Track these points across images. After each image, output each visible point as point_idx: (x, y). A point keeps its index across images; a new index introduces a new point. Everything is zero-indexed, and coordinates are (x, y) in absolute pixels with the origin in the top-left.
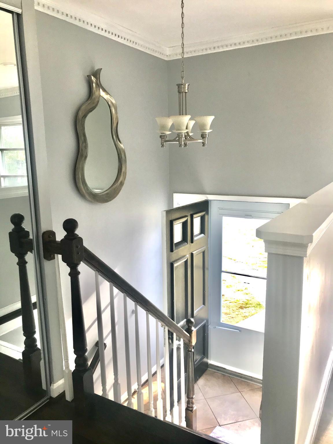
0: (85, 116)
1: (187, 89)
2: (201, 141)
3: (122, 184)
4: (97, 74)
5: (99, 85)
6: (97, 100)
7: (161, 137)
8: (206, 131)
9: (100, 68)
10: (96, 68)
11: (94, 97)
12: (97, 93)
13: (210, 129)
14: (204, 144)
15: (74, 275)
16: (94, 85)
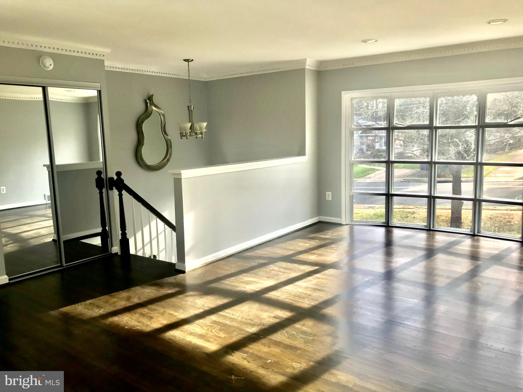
0: (143, 122)
1: (192, 108)
2: (201, 136)
3: (168, 160)
4: (150, 98)
5: (152, 104)
6: (151, 112)
7: (180, 133)
8: (203, 131)
9: (152, 94)
10: (151, 94)
11: (148, 111)
12: (151, 109)
13: (205, 129)
14: (202, 137)
15: (121, 196)
16: (148, 104)
